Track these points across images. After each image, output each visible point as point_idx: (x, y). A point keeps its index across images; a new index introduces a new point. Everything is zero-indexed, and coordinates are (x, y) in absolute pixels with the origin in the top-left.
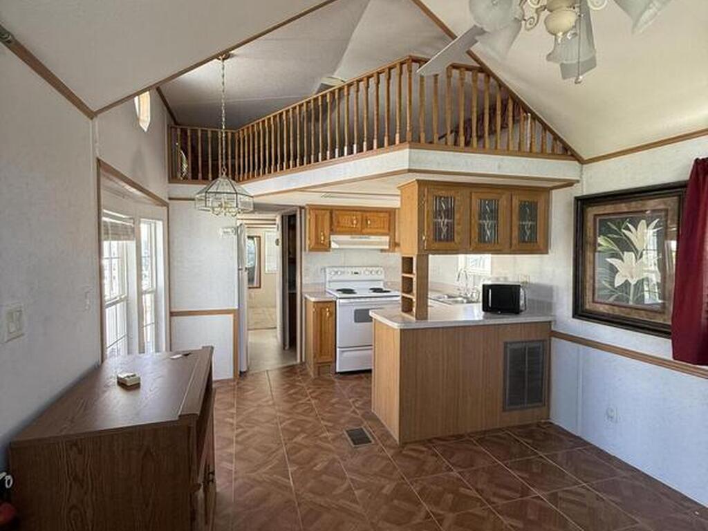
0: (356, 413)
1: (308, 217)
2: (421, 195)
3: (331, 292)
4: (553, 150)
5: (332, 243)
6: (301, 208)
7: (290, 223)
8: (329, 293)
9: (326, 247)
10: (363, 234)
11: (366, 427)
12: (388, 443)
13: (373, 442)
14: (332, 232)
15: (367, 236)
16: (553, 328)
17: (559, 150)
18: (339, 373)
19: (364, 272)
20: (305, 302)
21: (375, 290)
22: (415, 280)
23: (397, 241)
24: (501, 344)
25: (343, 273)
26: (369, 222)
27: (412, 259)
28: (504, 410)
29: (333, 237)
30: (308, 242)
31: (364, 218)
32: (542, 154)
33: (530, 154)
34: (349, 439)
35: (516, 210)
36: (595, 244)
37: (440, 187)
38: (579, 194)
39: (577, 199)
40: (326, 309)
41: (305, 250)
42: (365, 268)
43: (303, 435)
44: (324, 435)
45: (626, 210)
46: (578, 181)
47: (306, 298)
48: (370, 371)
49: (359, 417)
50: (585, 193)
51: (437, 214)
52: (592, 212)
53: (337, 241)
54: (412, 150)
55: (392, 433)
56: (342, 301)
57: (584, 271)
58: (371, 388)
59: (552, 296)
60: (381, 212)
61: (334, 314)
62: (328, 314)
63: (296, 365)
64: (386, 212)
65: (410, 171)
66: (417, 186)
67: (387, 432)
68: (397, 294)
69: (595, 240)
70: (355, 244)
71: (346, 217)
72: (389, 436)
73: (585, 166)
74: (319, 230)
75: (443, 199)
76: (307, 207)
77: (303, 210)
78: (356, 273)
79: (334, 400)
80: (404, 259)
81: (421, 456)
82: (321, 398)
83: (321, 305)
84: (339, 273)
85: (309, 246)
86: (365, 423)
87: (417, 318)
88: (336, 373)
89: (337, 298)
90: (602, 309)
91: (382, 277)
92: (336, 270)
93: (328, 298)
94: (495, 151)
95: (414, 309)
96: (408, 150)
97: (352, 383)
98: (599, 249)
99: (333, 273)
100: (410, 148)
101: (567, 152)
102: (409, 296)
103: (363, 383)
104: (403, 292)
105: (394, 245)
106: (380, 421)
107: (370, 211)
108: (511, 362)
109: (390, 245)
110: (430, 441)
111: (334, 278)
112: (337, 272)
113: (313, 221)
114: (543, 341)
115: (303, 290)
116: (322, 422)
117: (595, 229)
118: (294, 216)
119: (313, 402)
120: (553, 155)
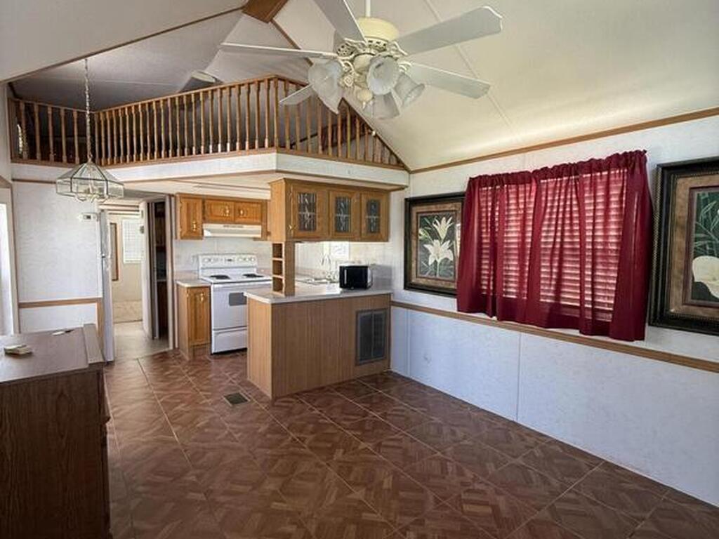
0: (233, 383)
1: (179, 205)
2: (287, 191)
3: (205, 278)
4: (389, 161)
5: (205, 231)
6: (171, 196)
7: (158, 210)
8: (202, 279)
9: (199, 235)
10: (236, 223)
11: (243, 392)
12: (262, 400)
13: (249, 400)
14: (205, 220)
15: (240, 225)
16: (392, 299)
17: (394, 162)
18: (215, 354)
19: (238, 260)
20: (178, 289)
21: (249, 276)
22: (284, 263)
23: (269, 230)
24: (354, 313)
25: (216, 260)
26: (242, 212)
27: (281, 245)
28: (356, 365)
29: (206, 226)
30: (179, 230)
31: (237, 209)
32: (382, 164)
33: (373, 163)
34: (227, 402)
35: (364, 207)
36: (417, 234)
37: (303, 185)
38: (407, 197)
39: (406, 199)
40: (200, 295)
41: (176, 238)
42: (238, 256)
43: (183, 405)
44: (204, 402)
45: (434, 210)
46: (407, 187)
47: (178, 285)
48: (245, 350)
49: (236, 384)
50: (412, 196)
51: (301, 207)
52: (416, 209)
53: (209, 229)
54: (279, 154)
55: (265, 392)
56: (216, 286)
57: (411, 253)
58: (246, 363)
59: (391, 275)
60: (253, 203)
61: (208, 299)
62: (202, 299)
63: (169, 351)
64: (258, 203)
65: (277, 171)
66: (284, 183)
67: (261, 392)
68: (269, 278)
69: (417, 232)
70: (226, 232)
71: (219, 207)
72: (263, 395)
73: (412, 175)
74: (192, 218)
75: (306, 195)
76: (178, 195)
77: (173, 199)
78: (230, 260)
79: (210, 376)
80: (274, 245)
81: (291, 405)
82: (198, 375)
83: (195, 290)
84: (212, 261)
85: (181, 232)
86: (242, 389)
87: (286, 295)
88: (212, 354)
89: (211, 283)
90: (422, 281)
91: (255, 264)
92: (209, 257)
93: (201, 283)
94: (346, 159)
95: (284, 289)
96: (275, 154)
97: (228, 361)
98: (420, 238)
99: (206, 260)
100: (278, 152)
101: (400, 165)
102: (279, 277)
103: (239, 359)
104: (274, 273)
105: (266, 234)
106: (255, 386)
107: (242, 202)
108: (361, 326)
109: (262, 234)
110: (297, 394)
111: (207, 265)
112: (210, 260)
113: (184, 209)
114: (385, 309)
115: (175, 278)
116: (201, 393)
117: (417, 224)
118: (163, 204)
119: (190, 379)
120: (389, 166)
